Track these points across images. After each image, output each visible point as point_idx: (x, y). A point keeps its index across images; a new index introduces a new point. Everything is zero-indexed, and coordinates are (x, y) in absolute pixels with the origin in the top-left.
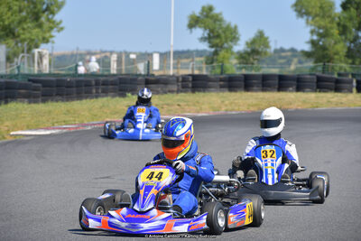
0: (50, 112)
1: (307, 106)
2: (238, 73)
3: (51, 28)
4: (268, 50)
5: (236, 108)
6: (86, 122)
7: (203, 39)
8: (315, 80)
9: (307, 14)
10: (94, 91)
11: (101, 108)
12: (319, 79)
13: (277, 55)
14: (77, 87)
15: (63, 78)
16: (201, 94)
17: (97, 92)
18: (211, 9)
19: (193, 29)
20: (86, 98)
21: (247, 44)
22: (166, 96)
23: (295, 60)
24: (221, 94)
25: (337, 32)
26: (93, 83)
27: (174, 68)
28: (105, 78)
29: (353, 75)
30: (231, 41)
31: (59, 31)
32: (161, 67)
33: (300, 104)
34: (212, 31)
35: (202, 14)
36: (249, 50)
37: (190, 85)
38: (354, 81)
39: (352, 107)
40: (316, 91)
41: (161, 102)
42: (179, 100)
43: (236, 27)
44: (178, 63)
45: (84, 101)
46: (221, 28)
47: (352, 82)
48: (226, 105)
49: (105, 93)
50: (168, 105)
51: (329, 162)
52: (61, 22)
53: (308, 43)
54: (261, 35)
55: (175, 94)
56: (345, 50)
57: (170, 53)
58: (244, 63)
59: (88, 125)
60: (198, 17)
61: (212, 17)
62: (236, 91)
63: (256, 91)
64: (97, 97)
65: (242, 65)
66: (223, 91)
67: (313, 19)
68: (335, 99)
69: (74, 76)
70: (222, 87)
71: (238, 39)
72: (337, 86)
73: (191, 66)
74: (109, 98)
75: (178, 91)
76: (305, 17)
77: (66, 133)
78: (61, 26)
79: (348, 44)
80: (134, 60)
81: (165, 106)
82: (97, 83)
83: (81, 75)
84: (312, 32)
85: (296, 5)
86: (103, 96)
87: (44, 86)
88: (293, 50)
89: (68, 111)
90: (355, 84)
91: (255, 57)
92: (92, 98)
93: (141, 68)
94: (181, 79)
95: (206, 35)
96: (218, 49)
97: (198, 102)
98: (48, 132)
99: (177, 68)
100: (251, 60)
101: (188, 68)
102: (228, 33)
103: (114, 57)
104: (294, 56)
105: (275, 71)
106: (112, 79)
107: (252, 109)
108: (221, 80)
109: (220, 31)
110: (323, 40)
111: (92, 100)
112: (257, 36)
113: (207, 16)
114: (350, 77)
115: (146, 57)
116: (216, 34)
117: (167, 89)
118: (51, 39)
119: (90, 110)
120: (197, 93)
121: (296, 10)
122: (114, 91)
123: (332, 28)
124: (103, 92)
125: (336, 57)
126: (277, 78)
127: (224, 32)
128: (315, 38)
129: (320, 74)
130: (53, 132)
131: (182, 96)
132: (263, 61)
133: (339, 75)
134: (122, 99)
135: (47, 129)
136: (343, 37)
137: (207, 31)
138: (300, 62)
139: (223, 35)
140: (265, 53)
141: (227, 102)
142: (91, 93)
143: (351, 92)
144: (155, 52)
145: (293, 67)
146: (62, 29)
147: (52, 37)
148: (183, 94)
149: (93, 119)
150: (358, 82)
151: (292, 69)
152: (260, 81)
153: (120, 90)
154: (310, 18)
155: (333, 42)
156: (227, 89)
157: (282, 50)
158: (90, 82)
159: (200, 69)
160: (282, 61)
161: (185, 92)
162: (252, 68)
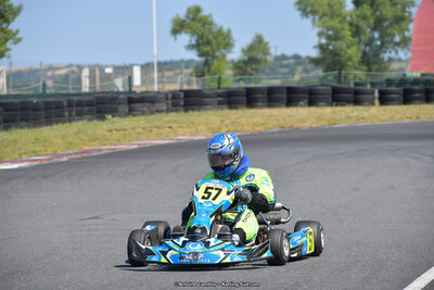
0: (15, 142)
1: (323, 124)
2: (235, 86)
3: (7, 40)
4: (269, 58)
5: (240, 128)
6: (60, 152)
7: (190, 47)
8: (330, 92)
9: (314, 12)
10: (67, 114)
11: (77, 134)
12: (335, 91)
13: (277, 63)
14: (46, 109)
15: (29, 100)
16: (196, 113)
17: (70, 115)
18: (198, 10)
19: (178, 36)
20: (57, 122)
21: (243, 50)
22: (153, 117)
23: (300, 68)
24: (220, 112)
25: (349, 33)
26: (65, 104)
27: (159, 83)
28: (79, 98)
29: (373, 84)
30: (225, 48)
31: (16, 43)
32: (144, 82)
33: (314, 121)
34: (201, 37)
35: (187, 17)
36: (246, 58)
37: (182, 103)
38: (376, 91)
39: (376, 123)
40: (331, 105)
41: (149, 125)
42: (169, 121)
43: (229, 31)
44: (162, 77)
45: (55, 127)
46: (212, 33)
47: (372, 93)
48: (227, 126)
49: (80, 115)
50: (157, 127)
51: (357, 189)
52: (17, 32)
53: (315, 47)
54: (259, 40)
55: (164, 114)
56: (360, 55)
57: (153, 64)
58: (240, 75)
59: (63, 155)
60: (184, 21)
61: (200, 20)
62: (236, 108)
63: (262, 107)
64: (70, 121)
65: (238, 77)
66: (222, 109)
67: (320, 19)
68: (355, 114)
69: (40, 96)
70: (220, 103)
71: (232, 45)
72: (356, 97)
73: (179, 79)
74: (85, 122)
75: (168, 111)
76: (311, 17)
77: (38, 166)
78: (18, 36)
79: (363, 47)
80: (109, 74)
81: (154, 129)
82: (70, 104)
83: (50, 95)
84: (320, 35)
85: (299, 3)
86: (78, 120)
87: (5, 110)
88: (296, 57)
89: (37, 139)
90: (377, 94)
91: (253, 66)
92: (64, 122)
93: (119, 84)
94: (170, 96)
95: (194, 42)
96: (209, 58)
97: (193, 123)
98: (15, 166)
99: (163, 82)
100: (249, 69)
101: (174, 82)
102: (220, 39)
103: (86, 72)
104: (298, 64)
105: (276, 82)
106: (86, 99)
107: (258, 129)
108: (219, 95)
109: (211, 37)
110: (333, 43)
111: (65, 125)
112: (255, 41)
113: (194, 19)
114: (369, 86)
115: (125, 70)
116: (205, 40)
117: (154, 109)
118: (7, 53)
119: (64, 137)
120: (191, 112)
121: (299, 9)
122: (90, 112)
123: (342, 29)
124: (77, 115)
125: (350, 63)
126: (285, 91)
127: (215, 37)
128: (324, 41)
129: (334, 84)
130: (22, 165)
131: (172, 116)
132: (263, 71)
133: (356, 84)
134: (101, 122)
135: (14, 162)
136: (357, 40)
137: (195, 37)
138: (306, 71)
139: (214, 42)
140: (265, 61)
141: (227, 122)
142: (63, 116)
143: (373, 104)
144: (136, 65)
145: (297, 78)
146: (19, 40)
147: (8, 50)
148: (174, 114)
149: (68, 148)
150: (380, 92)
151: (296, 79)
152: (265, 95)
153: (98, 112)
154: (317, 18)
155: (344, 45)
156: (226, 106)
157: (284, 57)
158: (61, 103)
159: (189, 83)
160: (284, 70)
161: (177, 111)
162: (250, 81)
